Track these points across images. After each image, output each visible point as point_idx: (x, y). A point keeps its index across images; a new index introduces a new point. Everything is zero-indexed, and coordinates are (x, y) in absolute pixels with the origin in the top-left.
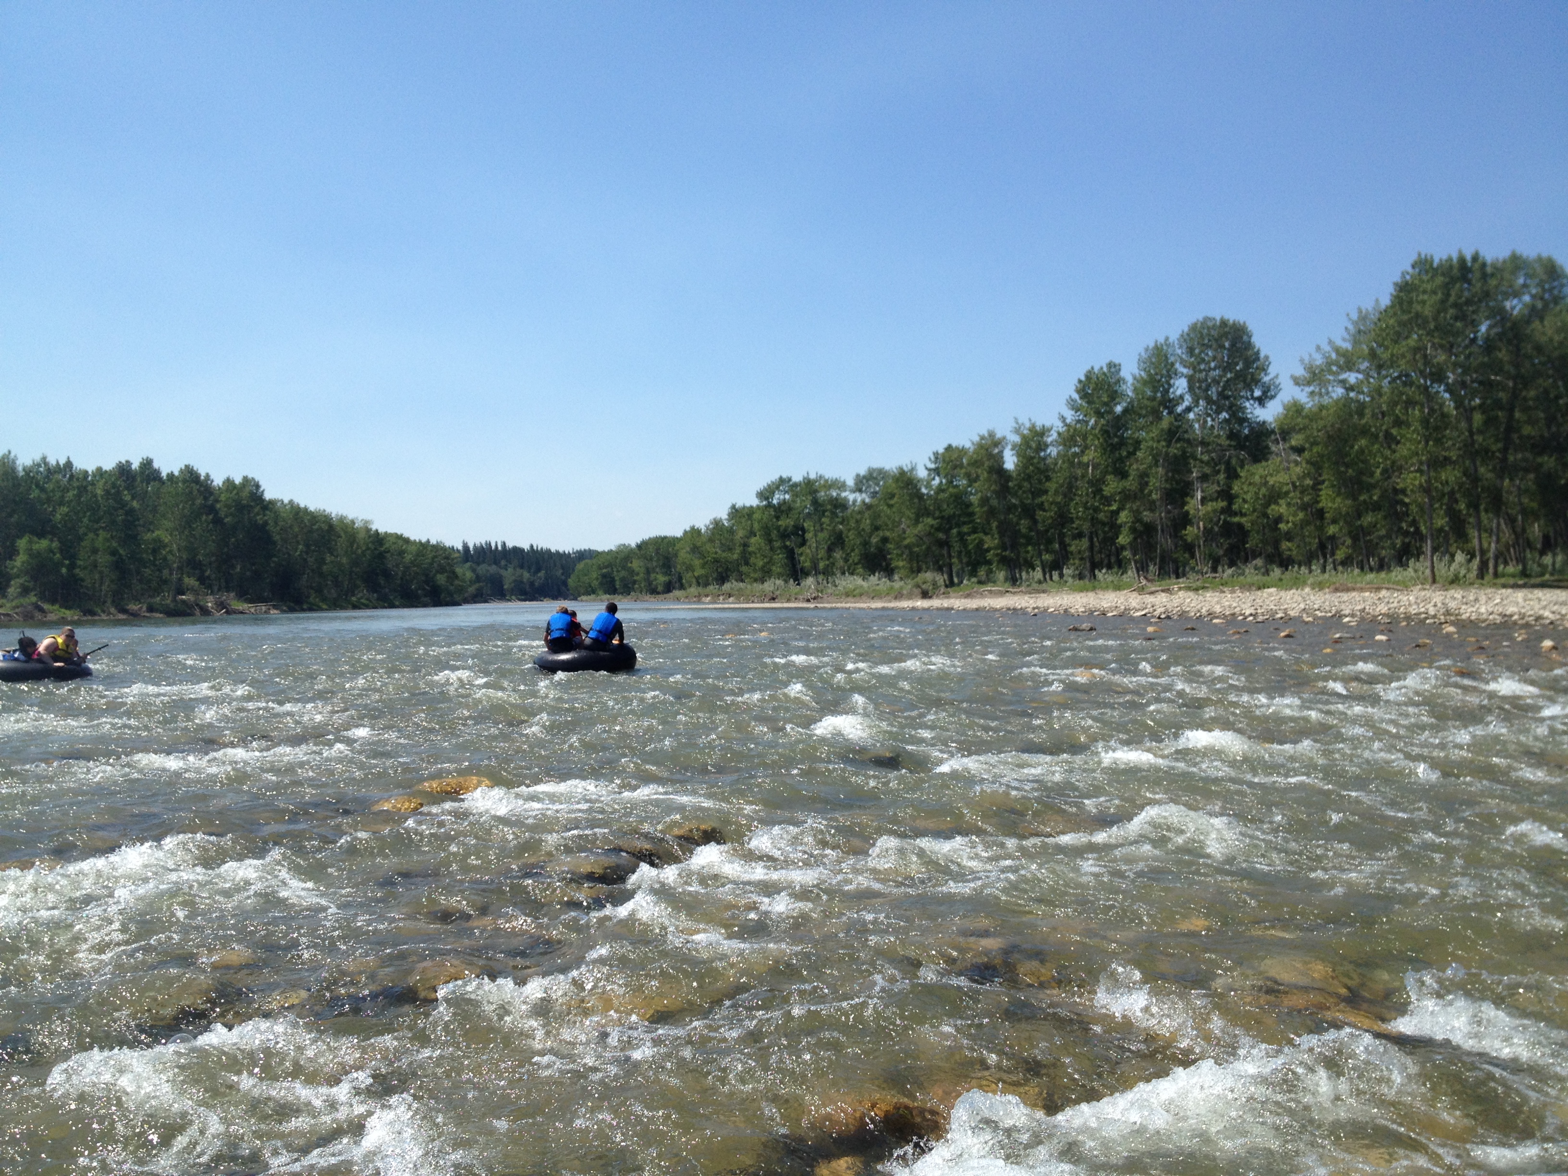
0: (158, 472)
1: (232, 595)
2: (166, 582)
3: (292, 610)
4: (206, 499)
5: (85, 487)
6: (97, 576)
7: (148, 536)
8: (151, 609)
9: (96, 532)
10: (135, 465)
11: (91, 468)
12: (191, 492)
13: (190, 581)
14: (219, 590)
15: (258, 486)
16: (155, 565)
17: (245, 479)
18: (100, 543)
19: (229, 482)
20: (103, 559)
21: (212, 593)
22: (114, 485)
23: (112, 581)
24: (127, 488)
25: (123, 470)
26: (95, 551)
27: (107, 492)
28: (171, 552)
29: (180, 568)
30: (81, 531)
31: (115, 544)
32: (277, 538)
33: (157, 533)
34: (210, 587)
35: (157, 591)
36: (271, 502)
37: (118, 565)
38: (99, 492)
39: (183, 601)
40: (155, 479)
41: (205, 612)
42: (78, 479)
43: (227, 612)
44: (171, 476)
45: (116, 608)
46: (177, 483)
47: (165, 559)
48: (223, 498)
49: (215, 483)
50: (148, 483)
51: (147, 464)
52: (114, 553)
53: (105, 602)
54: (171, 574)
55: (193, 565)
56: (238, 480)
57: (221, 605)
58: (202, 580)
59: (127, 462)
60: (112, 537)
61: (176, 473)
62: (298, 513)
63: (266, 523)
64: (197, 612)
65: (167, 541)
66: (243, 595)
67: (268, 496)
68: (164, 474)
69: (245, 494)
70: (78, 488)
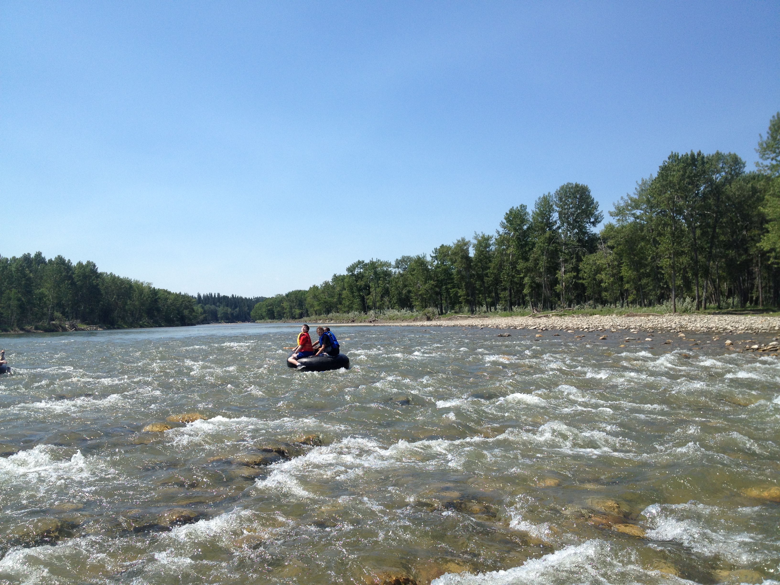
0: (44, 259)
1: (79, 321)
2: (44, 314)
3: (109, 328)
4: (68, 272)
5: (6, 267)
6: (10, 312)
7: (37, 291)
8: (37, 328)
9: (10, 289)
10: (33, 255)
11: (9, 257)
12: (60, 269)
13: (58, 314)
14: (72, 318)
15: (94, 266)
16: (40, 306)
17: (88, 262)
18: (12, 295)
19: (80, 264)
20: (14, 303)
21: (69, 320)
22: (21, 266)
23: (17, 314)
24: (28, 267)
25: (26, 258)
26: (10, 299)
27: (17, 269)
28: (48, 299)
29: (53, 307)
30: (4, 288)
31: (20, 296)
32: (103, 292)
33: (41, 290)
34: (67, 317)
35: (40, 319)
36: (101, 274)
37: (21, 307)
38: (13, 269)
39: (53, 324)
40: (42, 263)
41: (64, 329)
42: (3, 263)
43: (76, 330)
44: (50, 261)
45: (19, 327)
46: (53, 264)
47: (45, 303)
48: (76, 272)
49: (73, 265)
50: (39, 265)
51: (39, 255)
52: (19, 300)
53: (13, 325)
54: (48, 310)
55: (59, 306)
56: (84, 263)
57: (73, 326)
58: (63, 313)
59: (28, 254)
60: (19, 292)
61: (53, 260)
62: (114, 279)
63: (98, 285)
64: (60, 330)
65: (47, 293)
66: (84, 321)
67: (99, 271)
68: (47, 260)
69: (88, 270)
70: (3, 267)
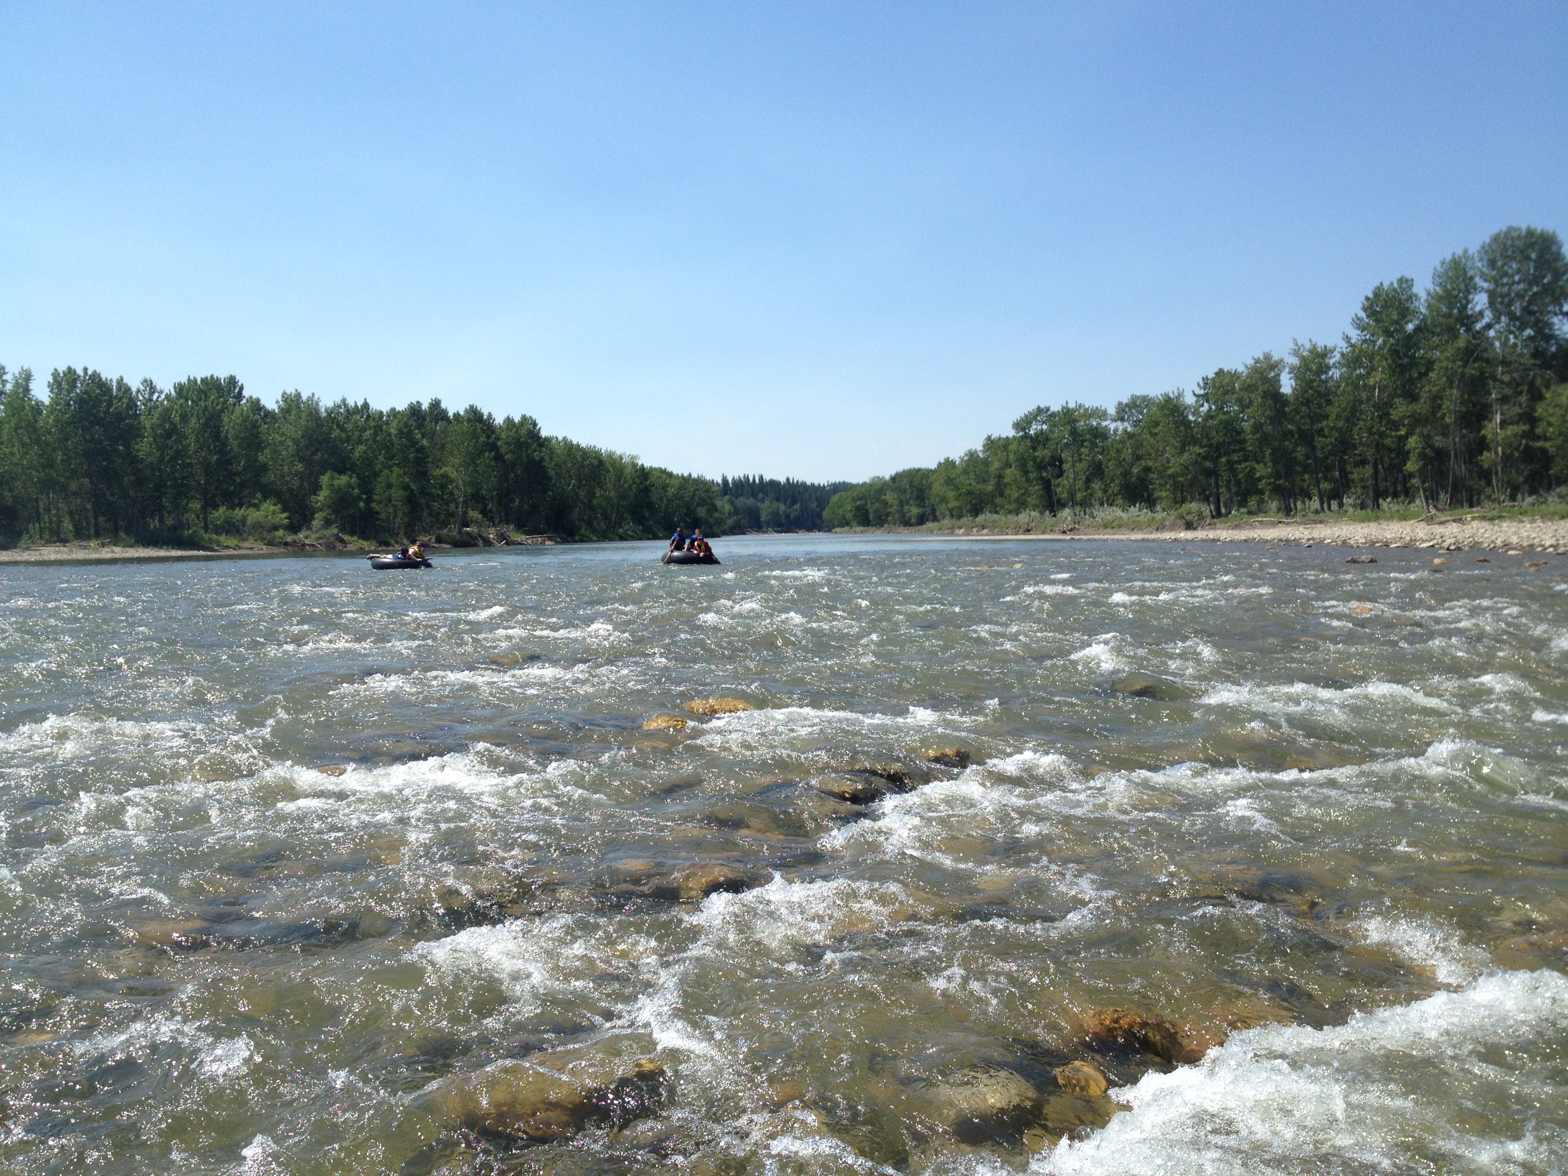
0: (445, 412)
1: (512, 527)
2: (452, 515)
3: (565, 541)
4: (488, 437)
5: (381, 427)
6: (391, 510)
7: (437, 472)
8: (439, 540)
9: (389, 468)
10: (425, 406)
11: (385, 409)
12: (474, 431)
13: (474, 514)
14: (500, 522)
15: (535, 424)
16: (442, 499)
17: (524, 417)
18: (393, 479)
19: (509, 421)
20: (397, 494)
21: (494, 526)
22: (406, 425)
23: (405, 514)
24: (418, 428)
25: (415, 410)
26: (390, 486)
27: (401, 432)
28: (457, 486)
29: (465, 502)
30: (378, 467)
31: (407, 480)
32: (552, 473)
33: (444, 469)
34: (491, 519)
35: (445, 524)
36: (548, 439)
37: (411, 500)
38: (393, 431)
39: (468, 533)
40: (442, 419)
41: (488, 543)
42: (374, 419)
43: (507, 544)
44: (457, 416)
45: (408, 538)
46: (462, 422)
47: (452, 494)
48: (503, 436)
49: (496, 422)
50: (436, 423)
51: (436, 405)
52: (406, 488)
53: (398, 534)
54: (457, 507)
55: (477, 499)
56: (517, 419)
57: (502, 537)
58: (484, 512)
59: (418, 402)
60: (405, 473)
61: (462, 413)
62: (571, 449)
63: (542, 459)
64: (480, 542)
65: (453, 476)
66: (521, 527)
67: (544, 433)
68: (451, 414)
69: (523, 432)
70: (374, 427)
